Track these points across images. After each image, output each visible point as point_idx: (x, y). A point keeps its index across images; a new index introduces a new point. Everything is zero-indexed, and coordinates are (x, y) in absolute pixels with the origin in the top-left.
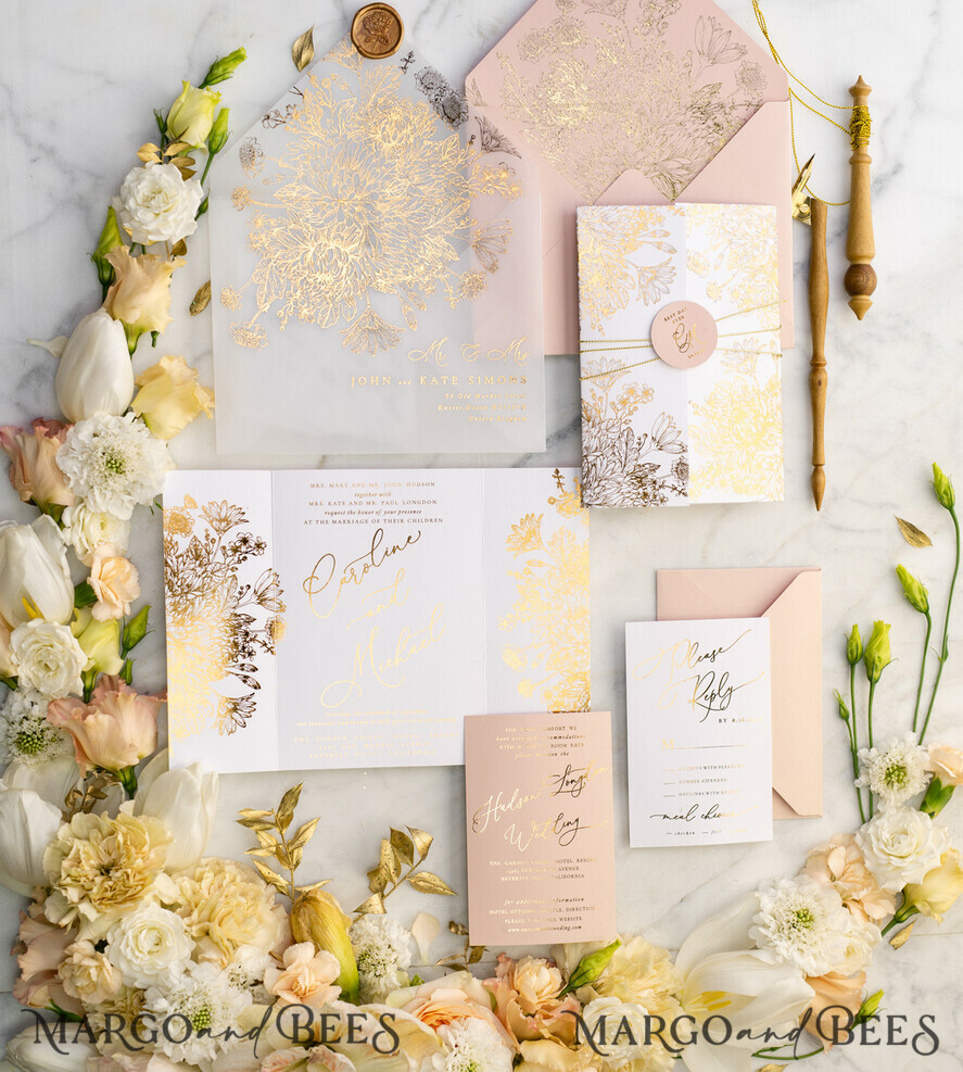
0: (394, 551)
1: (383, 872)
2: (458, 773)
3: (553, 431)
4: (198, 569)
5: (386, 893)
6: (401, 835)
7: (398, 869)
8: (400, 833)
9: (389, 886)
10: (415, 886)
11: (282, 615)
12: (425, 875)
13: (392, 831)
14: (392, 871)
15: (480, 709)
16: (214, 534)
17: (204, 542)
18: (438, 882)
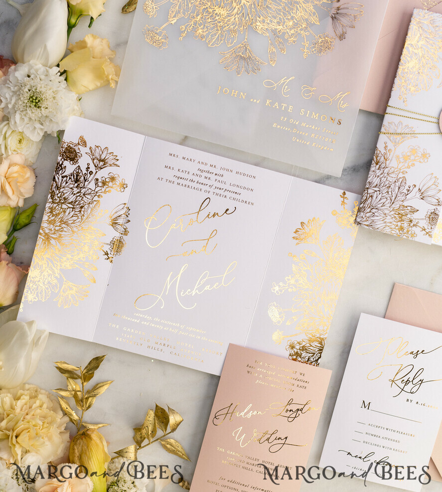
0: (214, 216)
1: (144, 431)
2: (215, 380)
3: (350, 165)
4: (75, 189)
5: (142, 445)
6: (163, 411)
7: (154, 432)
8: (162, 409)
9: (146, 442)
10: (164, 447)
11: (124, 237)
12: (172, 441)
13: (157, 406)
14: (150, 432)
15: (242, 341)
16: (92, 168)
17: (84, 171)
18: (180, 449)
